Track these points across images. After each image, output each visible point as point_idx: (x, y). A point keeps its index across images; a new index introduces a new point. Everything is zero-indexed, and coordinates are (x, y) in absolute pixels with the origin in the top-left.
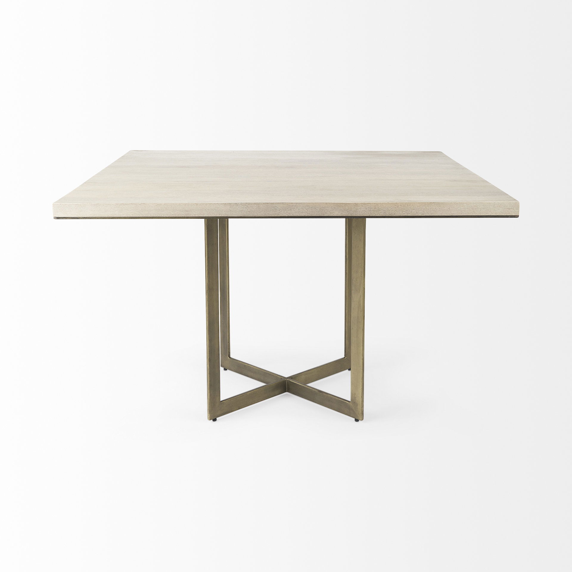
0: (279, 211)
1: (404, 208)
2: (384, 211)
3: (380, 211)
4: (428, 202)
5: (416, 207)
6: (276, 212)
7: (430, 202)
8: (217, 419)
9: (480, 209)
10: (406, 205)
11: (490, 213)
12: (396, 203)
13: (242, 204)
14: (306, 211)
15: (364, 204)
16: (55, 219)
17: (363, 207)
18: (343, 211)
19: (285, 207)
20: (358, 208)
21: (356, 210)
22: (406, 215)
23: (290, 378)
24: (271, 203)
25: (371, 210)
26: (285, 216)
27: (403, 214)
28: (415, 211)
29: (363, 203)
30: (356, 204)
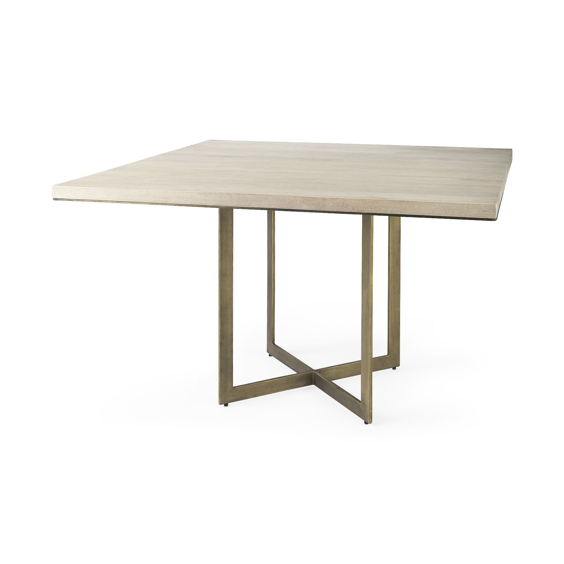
0: (250, 202)
1: (373, 205)
2: (352, 207)
3: (348, 207)
4: (397, 200)
5: (385, 204)
6: (247, 203)
7: (400, 200)
8: (229, 404)
9: (452, 210)
10: (375, 203)
11: (464, 215)
12: (365, 200)
13: (216, 194)
14: (276, 203)
15: (333, 199)
16: (54, 200)
17: (332, 203)
18: (311, 205)
19: (255, 198)
20: (327, 203)
21: (324, 205)
22: (375, 213)
23: (317, 371)
24: (242, 194)
25: (340, 205)
26: (255, 207)
27: (371, 211)
28: (384, 208)
29: (331, 198)
30: (324, 199)
